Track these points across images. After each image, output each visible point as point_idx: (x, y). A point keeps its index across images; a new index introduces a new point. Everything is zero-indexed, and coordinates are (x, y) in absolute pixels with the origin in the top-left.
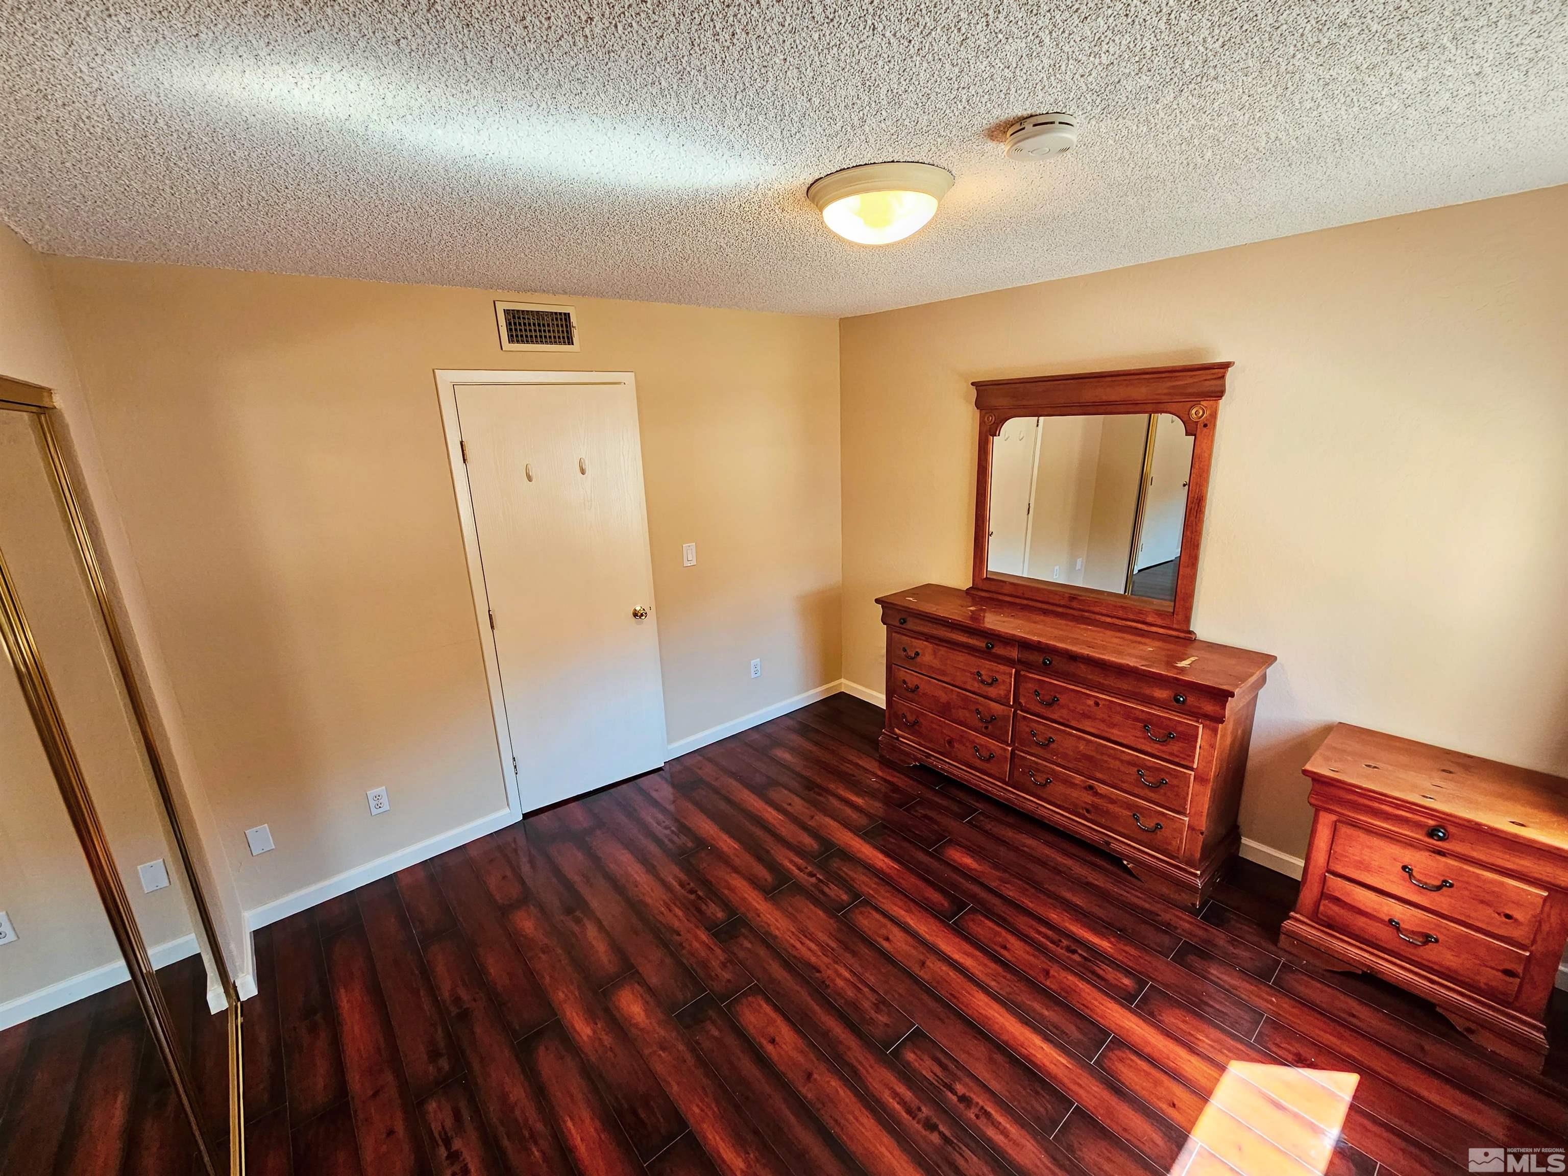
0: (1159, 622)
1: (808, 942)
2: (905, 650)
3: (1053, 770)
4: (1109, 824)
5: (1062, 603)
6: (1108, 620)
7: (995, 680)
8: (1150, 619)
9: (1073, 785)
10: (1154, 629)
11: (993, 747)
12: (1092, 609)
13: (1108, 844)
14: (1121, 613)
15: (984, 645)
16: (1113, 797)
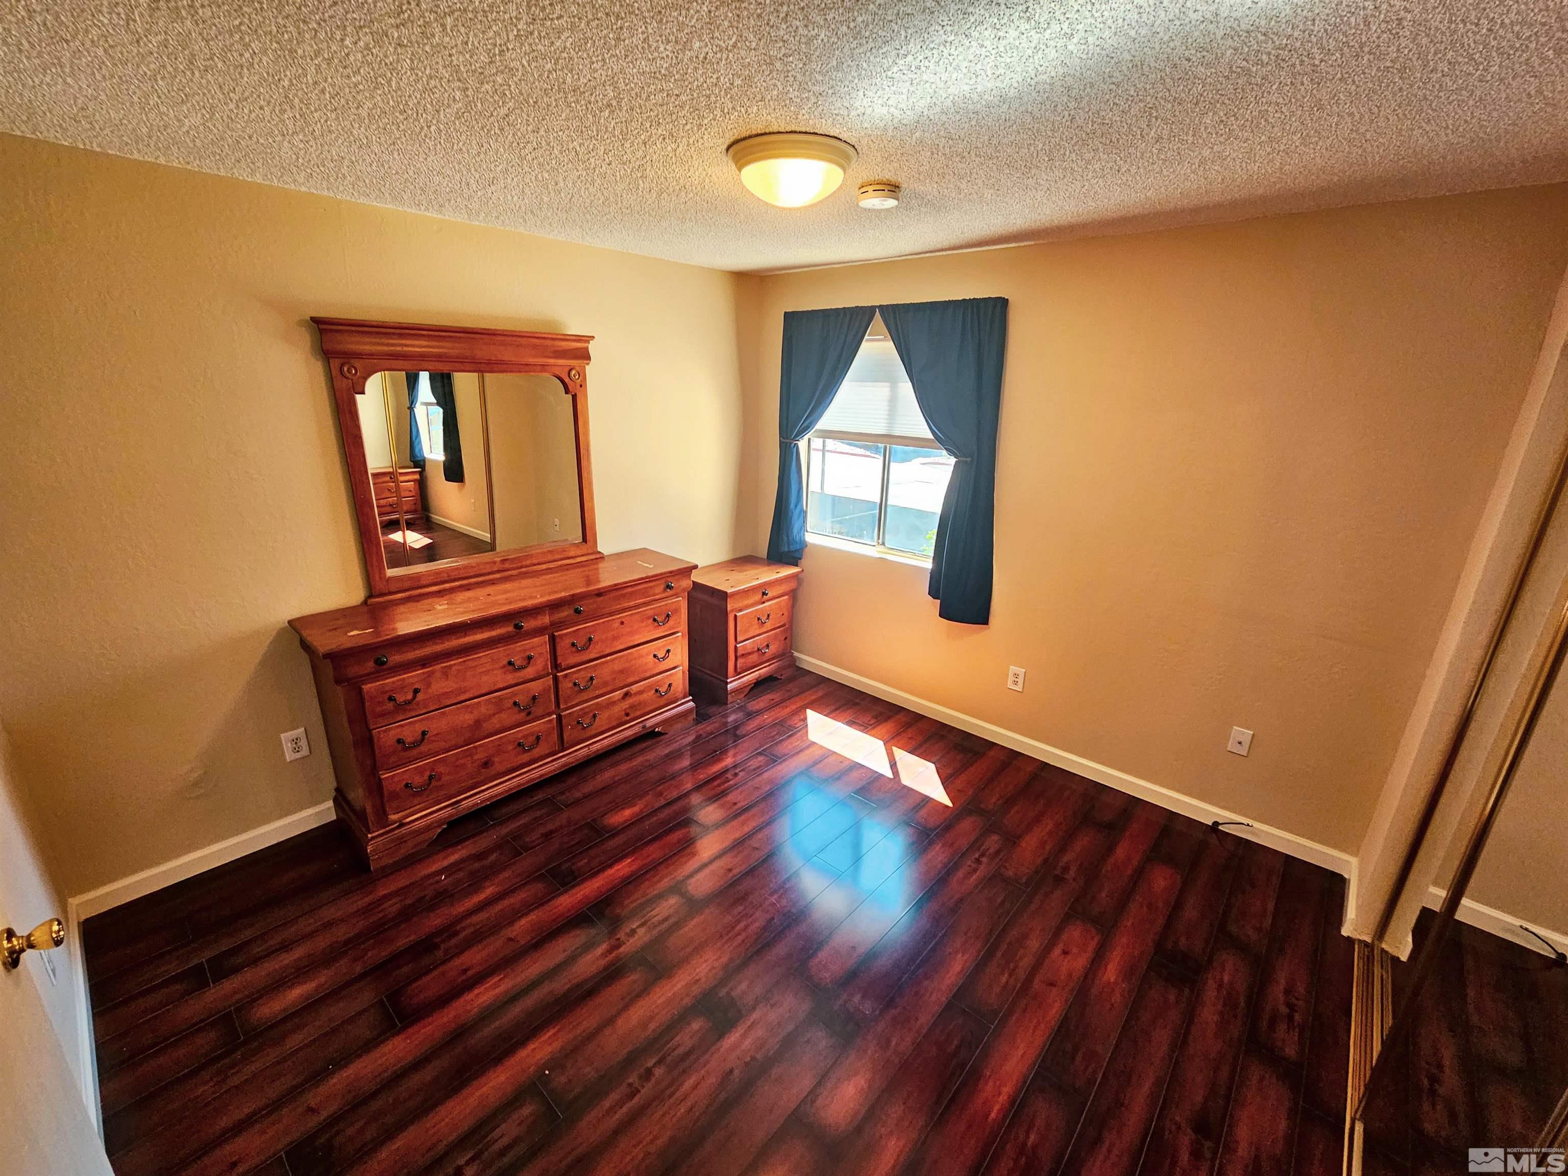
0: (579, 552)
1: (738, 928)
2: (391, 699)
3: (597, 704)
4: (638, 713)
5: (495, 569)
6: (544, 567)
7: (530, 658)
8: (572, 554)
9: (612, 703)
10: (579, 560)
11: (537, 728)
12: (524, 563)
13: (644, 727)
14: (550, 557)
15: (510, 629)
16: (642, 688)
